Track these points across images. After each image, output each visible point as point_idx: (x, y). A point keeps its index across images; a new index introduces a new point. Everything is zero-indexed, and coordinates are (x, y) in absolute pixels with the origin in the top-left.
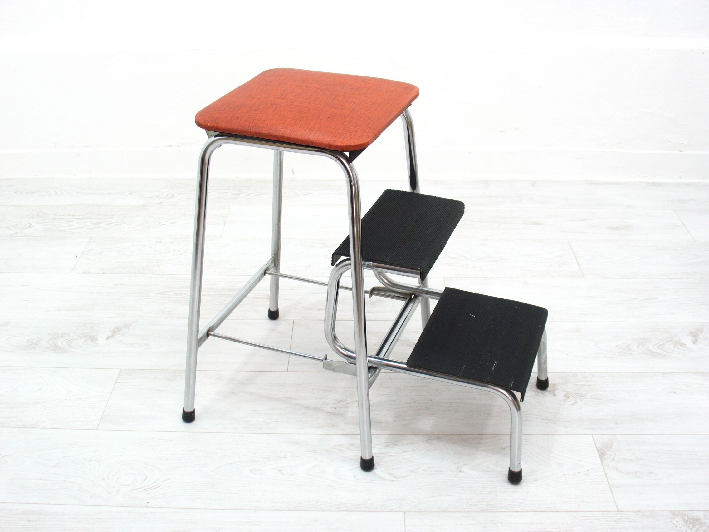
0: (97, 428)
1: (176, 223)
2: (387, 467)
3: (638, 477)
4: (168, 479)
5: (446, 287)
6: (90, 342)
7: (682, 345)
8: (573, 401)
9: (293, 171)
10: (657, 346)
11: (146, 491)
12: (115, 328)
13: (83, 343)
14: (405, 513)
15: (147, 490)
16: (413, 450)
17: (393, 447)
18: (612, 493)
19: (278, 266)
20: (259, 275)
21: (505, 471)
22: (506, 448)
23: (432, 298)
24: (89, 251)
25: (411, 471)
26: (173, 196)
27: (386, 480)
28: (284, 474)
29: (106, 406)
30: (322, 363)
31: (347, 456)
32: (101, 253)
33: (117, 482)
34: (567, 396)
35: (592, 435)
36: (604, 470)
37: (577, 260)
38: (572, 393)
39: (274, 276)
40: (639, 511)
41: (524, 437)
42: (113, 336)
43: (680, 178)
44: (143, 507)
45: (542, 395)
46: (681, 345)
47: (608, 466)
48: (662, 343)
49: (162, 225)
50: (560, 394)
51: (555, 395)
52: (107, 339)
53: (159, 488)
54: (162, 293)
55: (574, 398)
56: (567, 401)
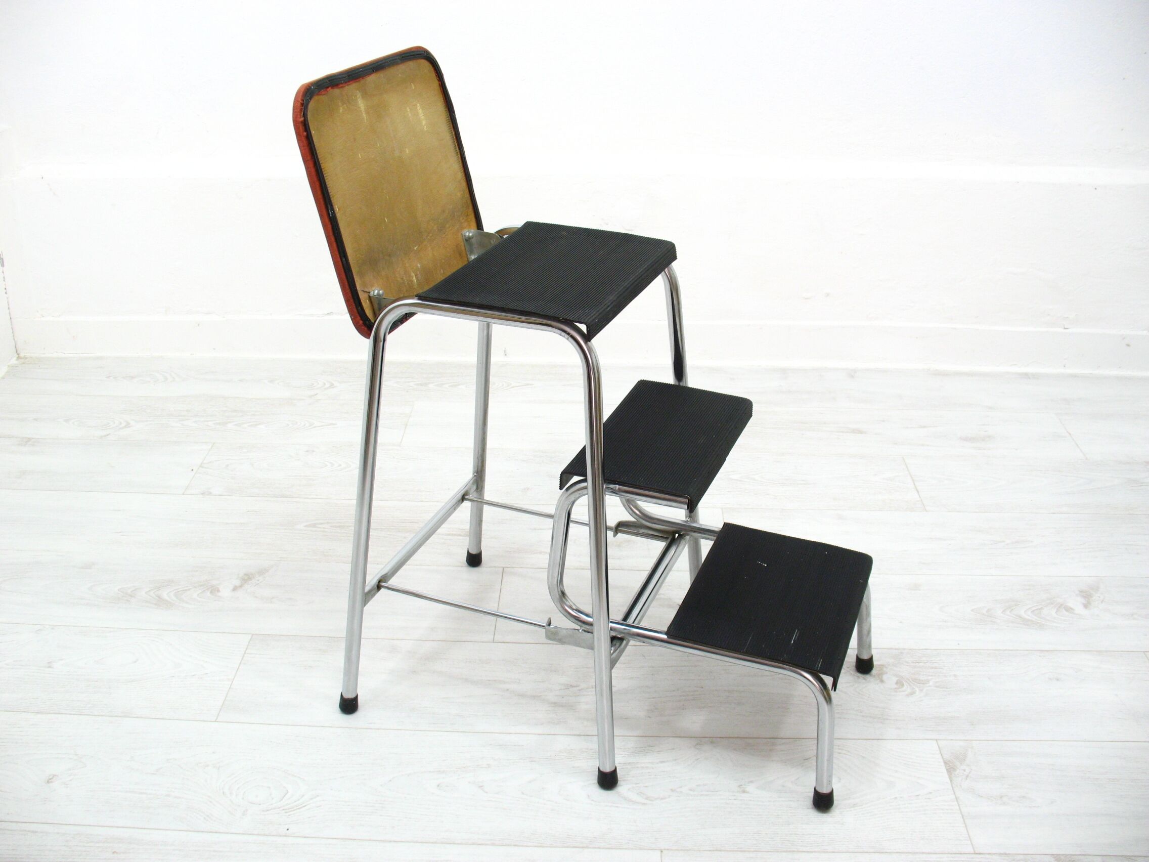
0: (217, 718)
1: (335, 424)
2: (636, 784)
3: (1004, 803)
4: (318, 796)
5: (725, 523)
6: (208, 594)
7: (1069, 609)
8: (909, 691)
9: (505, 351)
10: (1031, 612)
11: (286, 813)
12: (245, 574)
13: (198, 595)
14: (662, 852)
15: (287, 811)
16: (675, 760)
17: (645, 755)
18: (966, 826)
19: (482, 488)
20: (454, 501)
21: (809, 792)
22: (810, 758)
23: (704, 538)
24: (211, 462)
25: (672, 790)
26: (332, 386)
27: (634, 802)
28: (487, 792)
30: (544, 630)
31: (578, 767)
32: (227, 465)
33: (243, 799)
34: (900, 683)
35: (936, 740)
36: (954, 793)
37: (914, 484)
38: (909, 680)
39: (475, 503)
40: (1006, 854)
41: (836, 742)
42: (241, 586)
43: (1064, 366)
44: (280, 836)
45: (864, 681)
46: (1066, 611)
47: (960, 786)
48: (1040, 607)
49: (315, 427)
50: (890, 680)
51: (882, 681)
52: (233, 590)
53: (305, 808)
54: (314, 525)
55: (910, 685)
56: (900, 690)
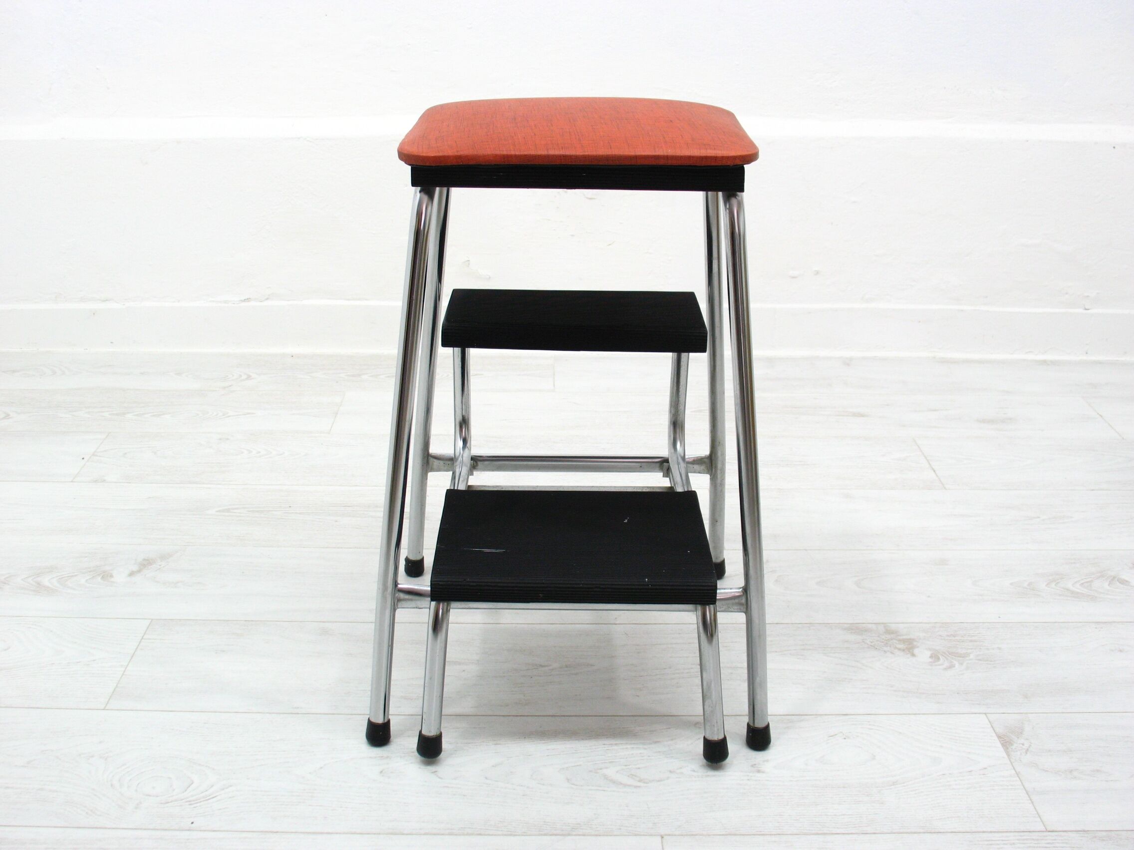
0: (105, 707)
1: (253, 414)
2: (626, 766)
3: (1075, 777)
4: (231, 786)
6: (99, 579)
7: (1123, 582)
8: (946, 664)
10: (1080, 585)
11: (190, 805)
12: (144, 560)
13: (87, 580)
14: (662, 837)
15: (192, 802)
18: (1032, 803)
24: (105, 451)
25: (671, 772)
26: (249, 377)
27: (625, 785)
29: (123, 674)
32: (126, 454)
33: (136, 791)
34: (935, 657)
35: (985, 714)
36: (1014, 768)
37: (930, 464)
38: (945, 653)
40: (1084, 831)
42: (139, 571)
43: (1087, 353)
44: (182, 830)
45: (891, 655)
46: (1120, 583)
47: (1021, 761)
48: (1088, 580)
49: (229, 416)
50: (923, 654)
51: (913, 655)
52: (130, 576)
53: (214, 799)
54: (228, 510)
55: (947, 659)
56: (937, 663)
